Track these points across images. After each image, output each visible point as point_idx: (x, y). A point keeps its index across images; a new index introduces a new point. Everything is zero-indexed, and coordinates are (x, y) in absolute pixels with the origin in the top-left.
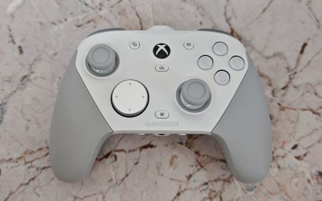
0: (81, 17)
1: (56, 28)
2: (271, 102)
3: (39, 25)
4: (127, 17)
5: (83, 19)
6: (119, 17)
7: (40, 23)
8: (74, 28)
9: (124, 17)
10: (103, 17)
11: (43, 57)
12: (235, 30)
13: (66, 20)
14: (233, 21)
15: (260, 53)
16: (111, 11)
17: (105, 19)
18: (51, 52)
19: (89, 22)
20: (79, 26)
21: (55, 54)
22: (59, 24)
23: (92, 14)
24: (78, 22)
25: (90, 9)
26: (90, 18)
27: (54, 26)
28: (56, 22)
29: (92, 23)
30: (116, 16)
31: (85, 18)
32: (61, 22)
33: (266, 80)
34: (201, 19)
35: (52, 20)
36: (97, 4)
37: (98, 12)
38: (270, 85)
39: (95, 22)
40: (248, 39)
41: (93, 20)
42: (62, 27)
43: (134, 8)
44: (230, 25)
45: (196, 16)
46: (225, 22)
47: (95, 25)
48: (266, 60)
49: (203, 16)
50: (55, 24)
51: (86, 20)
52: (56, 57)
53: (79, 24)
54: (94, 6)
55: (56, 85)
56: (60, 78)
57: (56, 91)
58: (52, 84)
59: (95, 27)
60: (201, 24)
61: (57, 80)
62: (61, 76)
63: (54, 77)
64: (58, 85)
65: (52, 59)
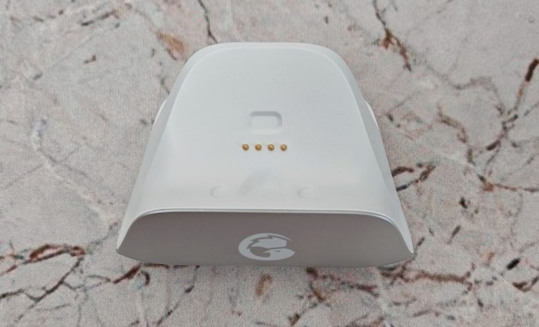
0: (91, 7)
1: (42, 27)
2: (465, 174)
3: (10, 22)
4: (179, 6)
5: (94, 12)
6: (164, 7)
7: (12, 19)
8: (77, 27)
9: (175, 7)
10: (134, 6)
11: (13, 81)
12: (394, 33)
13: (61, 12)
14: (390, 16)
15: (444, 78)
17: (137, 11)
18: (30, 73)
19: (107, 16)
20: (86, 24)
21: (38, 77)
22: (48, 21)
23: (113, 2)
24: (85, 17)
26: (108, 10)
27: (39, 23)
28: (43, 17)
29: (112, 18)
30: (159, 6)
31: (99, 8)
32: (53, 17)
33: (455, 131)
34: (328, 12)
35: (34, 12)
38: (464, 141)
39: (117, 17)
40: (420, 50)
41: (113, 12)
42: (54, 25)
44: (384, 23)
45: (317, 7)
46: (375, 17)
47: (117, 21)
48: (456, 91)
49: (330, 6)
50: (41, 20)
51: (101, 13)
52: (38, 82)
53: (85, 21)
55: (34, 135)
56: (44, 122)
57: (35, 147)
58: (29, 134)
59: (117, 26)
60: (327, 20)
61: (38, 125)
62: (45, 118)
63: (32, 120)
64: (40, 135)
65: (31, 85)
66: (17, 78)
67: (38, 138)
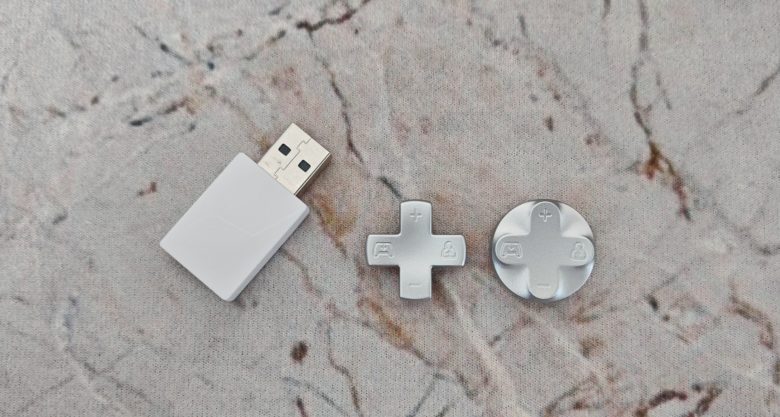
0: (145, 92)
1: (63, 127)
3: (8, 115)
5: (151, 100)
6: (272, 94)
7: (12, 110)
8: (123, 128)
9: (291, 93)
10: (220, 92)
11: (20, 226)
12: (664, 151)
13: (95, 101)
14: (658, 120)
15: (744, 233)
16: (246, 74)
17: (225, 100)
18: (47, 212)
19: (173, 108)
20: (138, 123)
21: (60, 219)
22: (74, 116)
23: (183, 82)
24: (136, 110)
25: (176, 63)
26: (177, 98)
27: (59, 119)
28: (64, 109)
29: (182, 111)
30: (263, 92)
31: (159, 94)
32: (82, 109)
34: (551, 108)
35: (49, 100)
36: (202, 46)
37: (202, 75)
38: (769, 345)
39: (191, 111)
40: (706, 183)
41: (184, 102)
42: (83, 123)
43: (326, 65)
44: (648, 132)
45: (534, 99)
46: (633, 120)
47: (191, 119)
48: (762, 258)
49: (557, 97)
50: (62, 115)
51: (164, 102)
52: (60, 229)
53: (136, 117)
54: (188, 55)
55: (59, 323)
56: (74, 302)
57: (62, 345)
58: (49, 321)
59: (192, 127)
60: (550, 124)
61: (64, 307)
62: (75, 294)
63: (52, 298)
64: (68, 324)
65: (49, 235)
66: (25, 221)
67: (64, 329)
